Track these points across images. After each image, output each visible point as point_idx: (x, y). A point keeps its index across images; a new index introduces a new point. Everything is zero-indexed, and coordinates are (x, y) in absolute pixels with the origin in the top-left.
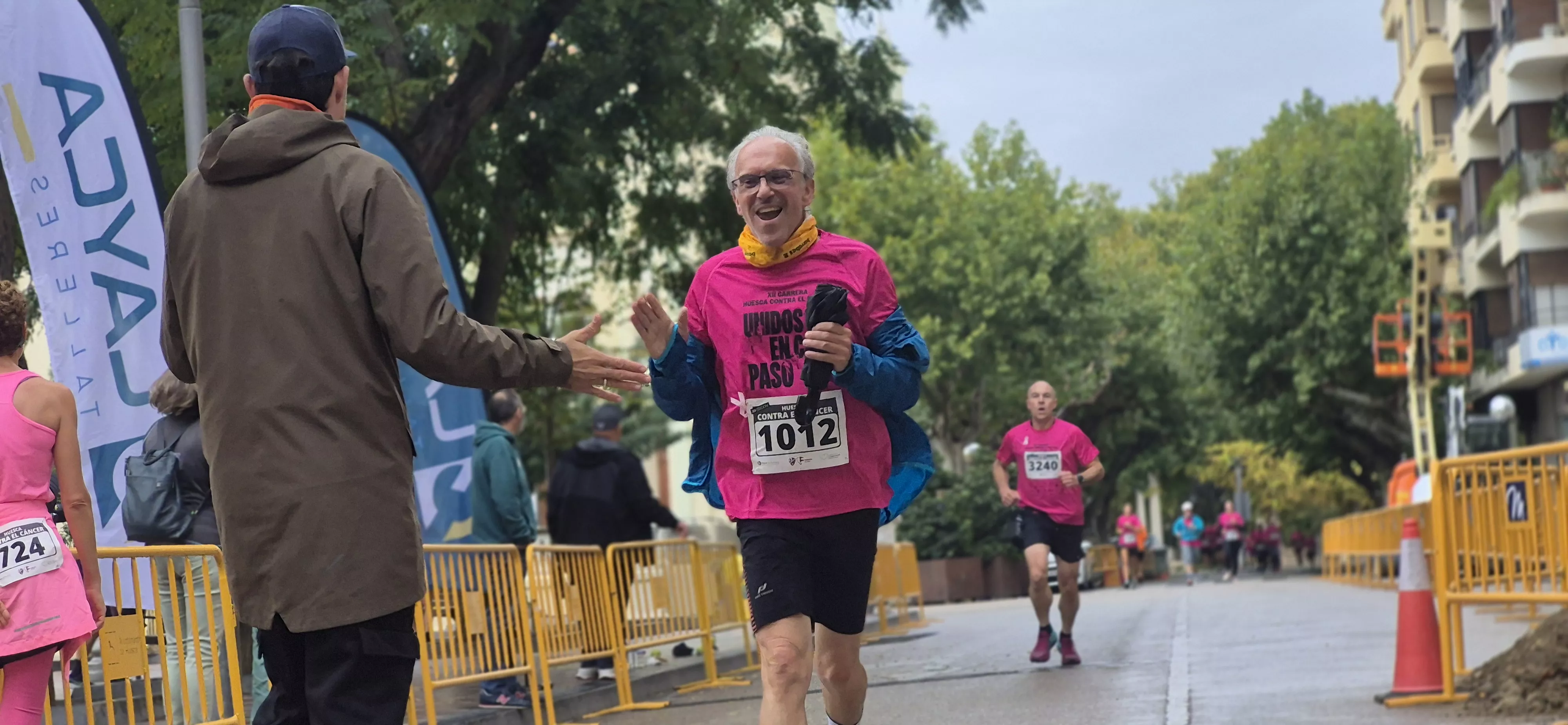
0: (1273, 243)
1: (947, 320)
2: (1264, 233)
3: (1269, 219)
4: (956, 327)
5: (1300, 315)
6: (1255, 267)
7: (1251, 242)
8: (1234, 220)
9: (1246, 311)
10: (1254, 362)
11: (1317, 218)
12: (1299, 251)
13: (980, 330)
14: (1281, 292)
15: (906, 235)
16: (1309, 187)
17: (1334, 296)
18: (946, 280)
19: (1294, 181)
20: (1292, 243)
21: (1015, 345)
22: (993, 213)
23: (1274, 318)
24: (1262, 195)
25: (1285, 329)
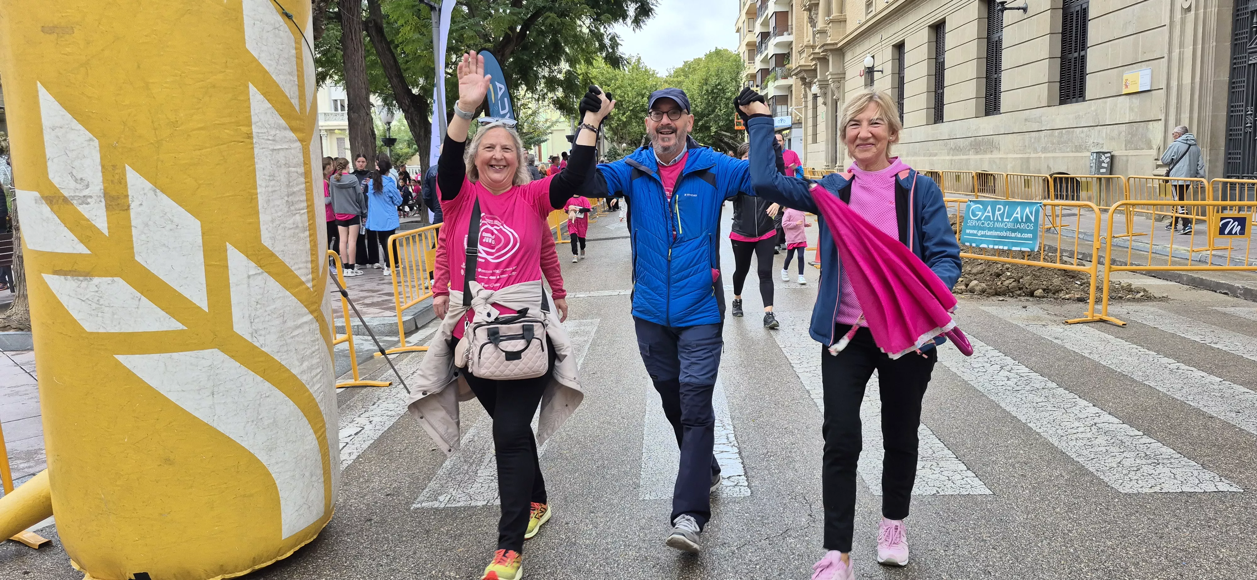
0: (707, 91)
1: (619, 110)
2: (705, 87)
3: (707, 84)
4: (622, 112)
5: (713, 111)
6: (702, 96)
7: (701, 89)
8: (697, 84)
9: (699, 109)
10: (700, 123)
11: (719, 84)
12: (714, 93)
13: (628, 113)
14: (709, 104)
15: (609, 86)
16: (717, 75)
17: (723, 106)
18: (619, 99)
19: (713, 74)
20: (712, 91)
21: (637, 117)
22: (632, 80)
23: (706, 112)
24: (704, 77)
25: (709, 115)
